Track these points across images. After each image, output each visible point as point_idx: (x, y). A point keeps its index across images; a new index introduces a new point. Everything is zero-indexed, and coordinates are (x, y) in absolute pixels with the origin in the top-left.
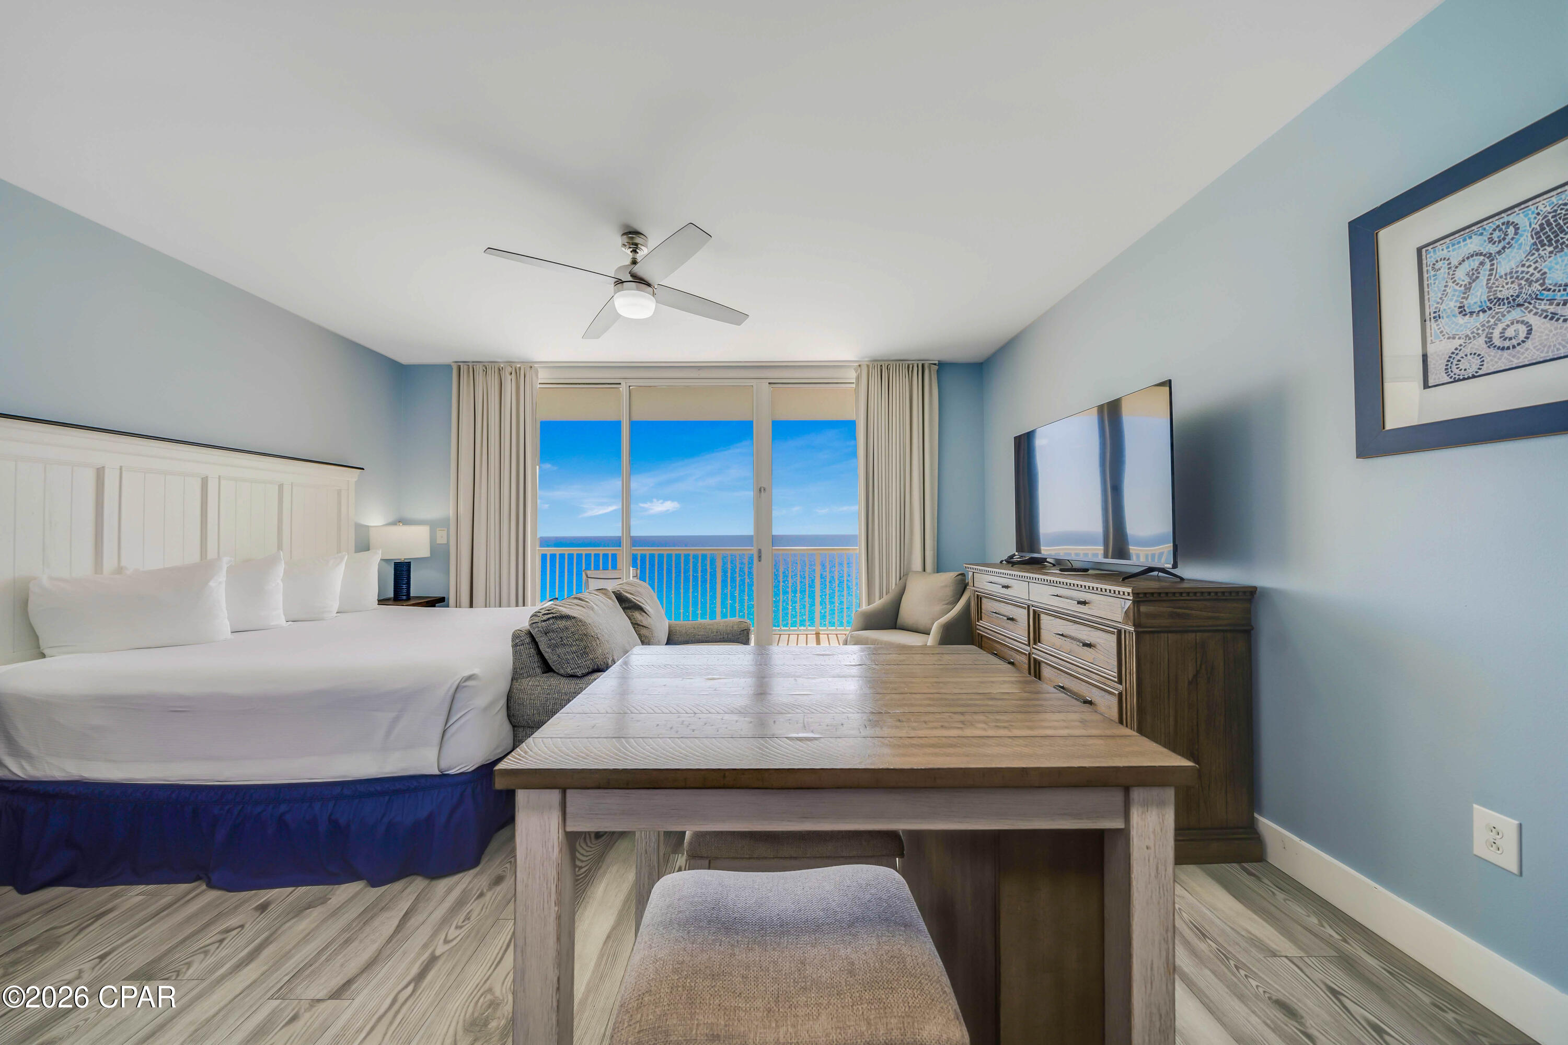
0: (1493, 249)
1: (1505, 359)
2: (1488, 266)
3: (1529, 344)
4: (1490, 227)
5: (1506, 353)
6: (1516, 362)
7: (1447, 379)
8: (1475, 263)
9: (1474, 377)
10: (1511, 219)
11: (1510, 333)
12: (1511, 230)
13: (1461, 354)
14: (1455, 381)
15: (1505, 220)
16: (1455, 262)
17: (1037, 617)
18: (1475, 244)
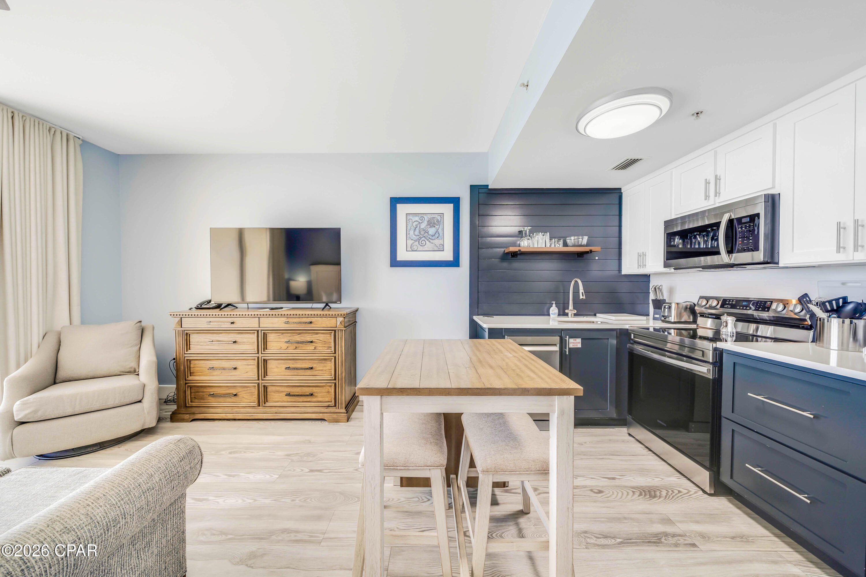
0: (421, 222)
1: (421, 248)
2: (419, 225)
3: (426, 246)
4: (420, 216)
5: (422, 247)
6: (423, 250)
7: (411, 250)
8: (417, 223)
9: (416, 251)
10: (424, 216)
11: (422, 242)
12: (423, 219)
13: (414, 245)
14: (413, 251)
15: (423, 216)
16: (413, 221)
17: (265, 335)
18: (417, 218)
